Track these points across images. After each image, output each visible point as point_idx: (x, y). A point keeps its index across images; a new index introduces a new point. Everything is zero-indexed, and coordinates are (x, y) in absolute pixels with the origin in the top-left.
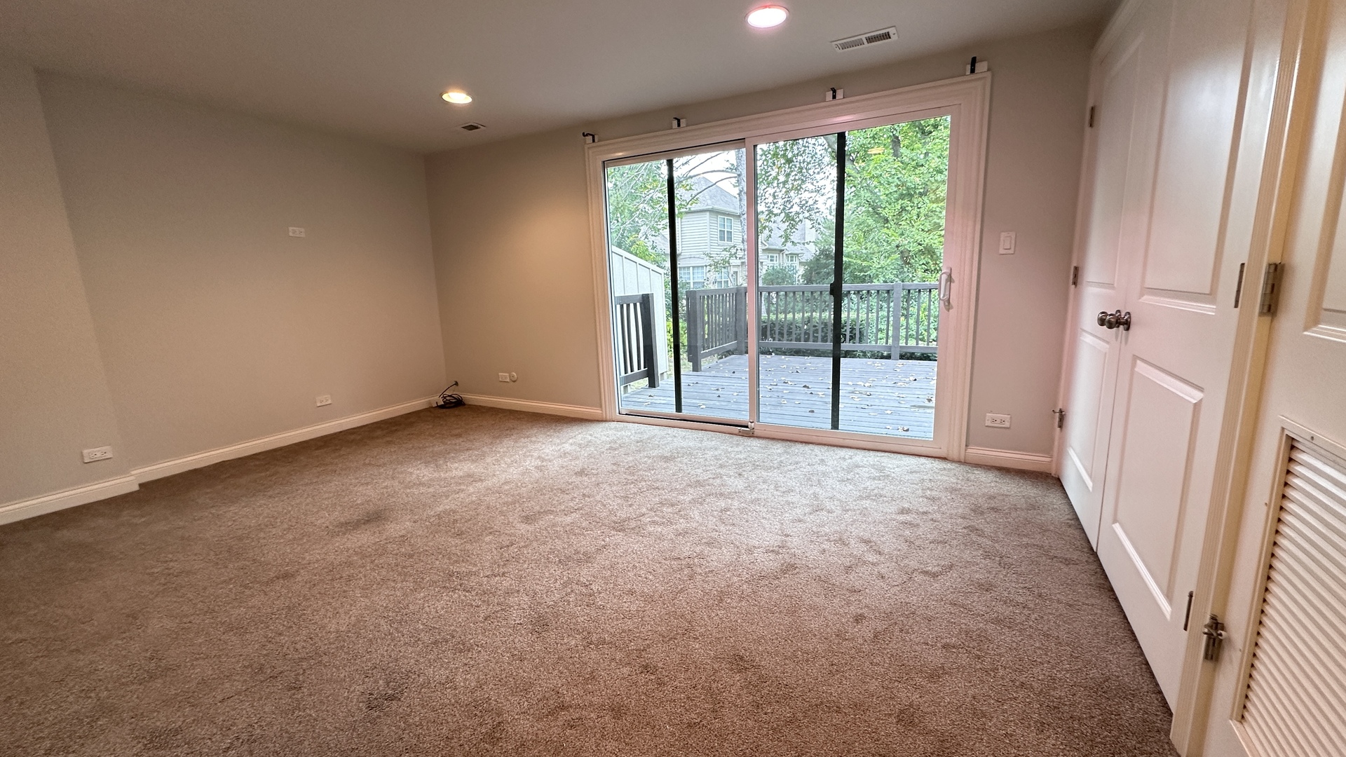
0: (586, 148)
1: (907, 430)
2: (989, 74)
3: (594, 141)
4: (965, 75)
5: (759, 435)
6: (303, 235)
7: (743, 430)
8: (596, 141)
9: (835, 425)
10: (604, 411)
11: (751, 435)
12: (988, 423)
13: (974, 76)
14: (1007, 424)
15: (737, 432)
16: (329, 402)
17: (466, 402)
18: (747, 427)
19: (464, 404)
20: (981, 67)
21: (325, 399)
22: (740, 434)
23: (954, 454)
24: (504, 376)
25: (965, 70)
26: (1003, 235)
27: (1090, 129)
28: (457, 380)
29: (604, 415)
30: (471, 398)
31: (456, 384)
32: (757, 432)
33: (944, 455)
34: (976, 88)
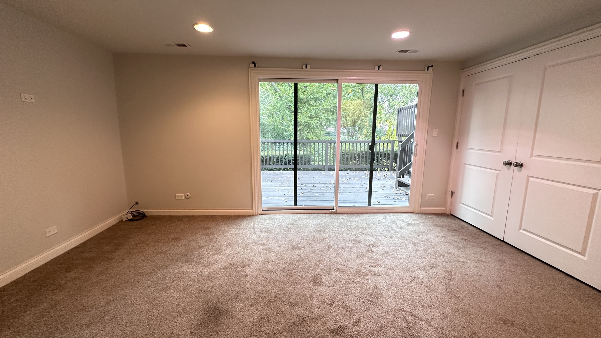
0: (249, 69)
1: (379, 202)
2: (432, 72)
3: (255, 66)
4: (425, 70)
5: (339, 212)
6: (33, 101)
7: (332, 211)
8: (256, 67)
9: (369, 204)
10: (254, 210)
11: (336, 213)
12: (427, 198)
13: (427, 72)
14: (433, 198)
15: (329, 212)
16: (56, 231)
17: (146, 214)
18: (334, 209)
19: (146, 216)
20: (430, 69)
21: (53, 230)
22: (331, 213)
23: (416, 211)
24: (181, 195)
25: (425, 69)
26: (434, 130)
27: (462, 97)
28: (136, 201)
29: (254, 213)
30: (149, 211)
31: (137, 203)
32: (338, 211)
33: (412, 211)
34: (428, 76)
